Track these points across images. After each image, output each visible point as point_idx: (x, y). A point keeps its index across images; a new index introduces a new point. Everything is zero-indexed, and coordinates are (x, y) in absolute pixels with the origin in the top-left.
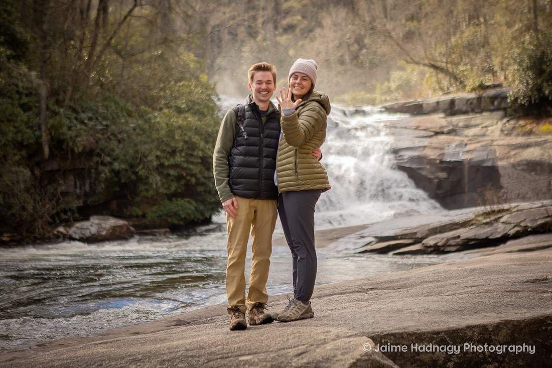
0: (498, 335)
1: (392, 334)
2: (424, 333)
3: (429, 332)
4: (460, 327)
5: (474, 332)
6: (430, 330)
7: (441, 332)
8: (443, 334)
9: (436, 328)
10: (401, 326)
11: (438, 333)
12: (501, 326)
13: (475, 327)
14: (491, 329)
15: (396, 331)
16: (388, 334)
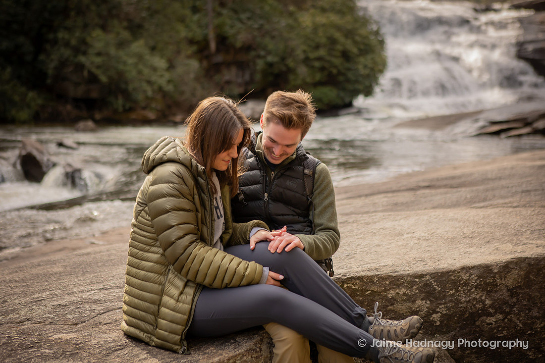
0: (505, 277)
1: (358, 278)
2: (402, 277)
3: (408, 275)
4: (453, 268)
5: (471, 274)
6: (411, 272)
7: (426, 275)
8: (428, 277)
9: (419, 268)
10: (373, 266)
11: (421, 276)
12: (511, 266)
13: (473, 268)
14: (496, 271)
15: (364, 274)
16: (352, 278)
